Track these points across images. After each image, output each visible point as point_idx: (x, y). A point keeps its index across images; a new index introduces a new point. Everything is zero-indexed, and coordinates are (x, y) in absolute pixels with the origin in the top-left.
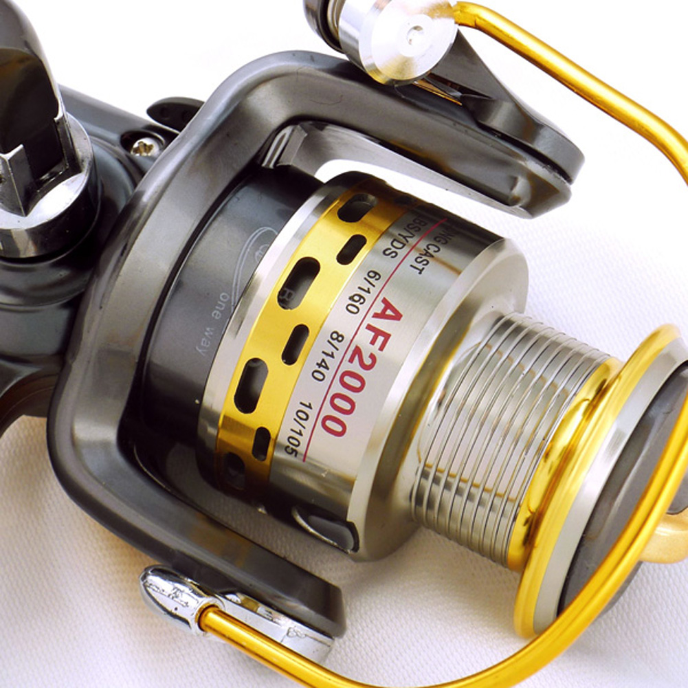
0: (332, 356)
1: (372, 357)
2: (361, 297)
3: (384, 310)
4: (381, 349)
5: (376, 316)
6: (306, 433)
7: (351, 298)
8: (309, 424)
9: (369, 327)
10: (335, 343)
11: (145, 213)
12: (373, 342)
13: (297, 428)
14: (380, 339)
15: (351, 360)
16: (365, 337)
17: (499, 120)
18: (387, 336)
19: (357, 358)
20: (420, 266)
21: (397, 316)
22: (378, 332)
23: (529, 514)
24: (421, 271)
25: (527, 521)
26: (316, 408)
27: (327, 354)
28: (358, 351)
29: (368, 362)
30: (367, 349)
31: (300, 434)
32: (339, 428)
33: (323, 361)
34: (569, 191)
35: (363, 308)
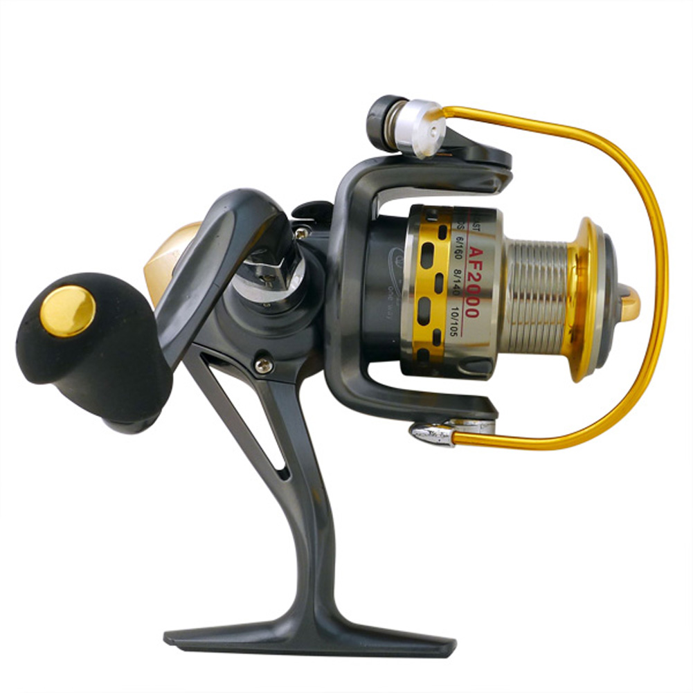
0: (459, 281)
1: (478, 274)
2: (459, 250)
3: (473, 252)
4: (481, 269)
5: (471, 256)
6: (459, 322)
7: (456, 252)
8: (459, 318)
9: (471, 262)
10: (458, 275)
11: (340, 267)
12: (475, 268)
13: (454, 322)
14: (478, 265)
15: (469, 280)
16: (471, 268)
17: (471, 155)
18: (481, 263)
19: (471, 278)
20: (477, 228)
21: (481, 252)
22: (475, 263)
23: (570, 329)
24: (479, 230)
25: (570, 332)
26: (460, 308)
27: (456, 282)
28: (470, 274)
29: (477, 277)
30: (474, 273)
31: (456, 324)
32: (475, 313)
33: (456, 285)
34: (511, 173)
35: (463, 255)
